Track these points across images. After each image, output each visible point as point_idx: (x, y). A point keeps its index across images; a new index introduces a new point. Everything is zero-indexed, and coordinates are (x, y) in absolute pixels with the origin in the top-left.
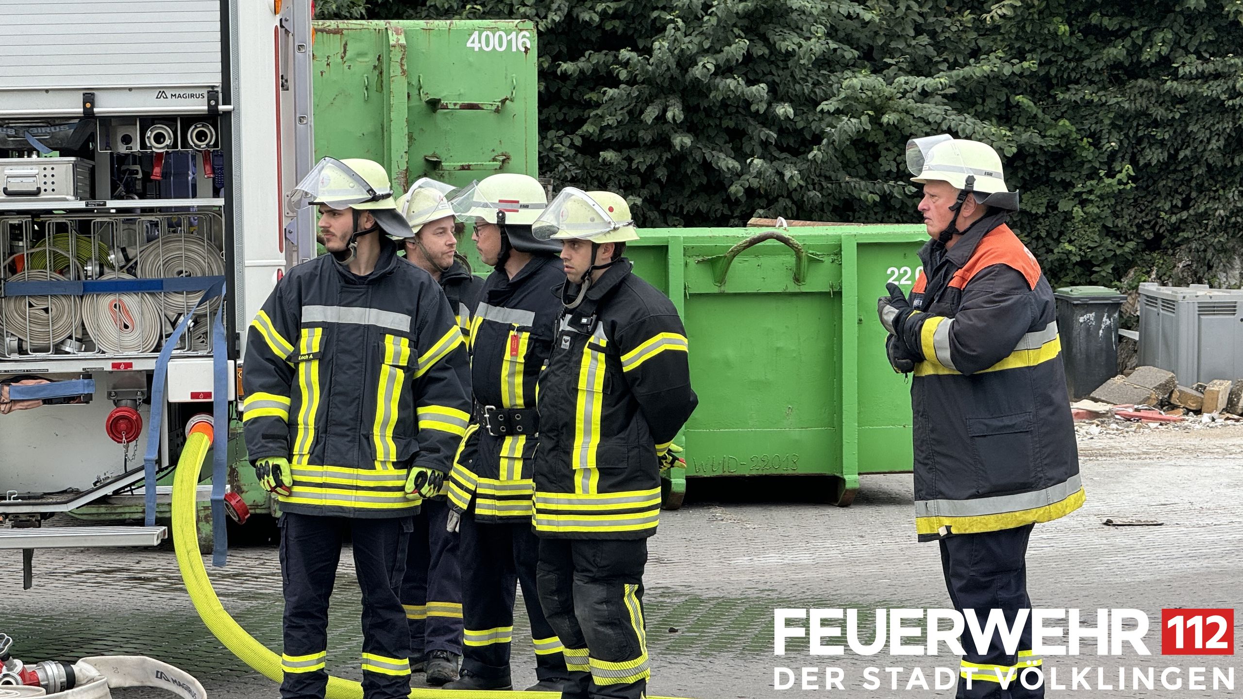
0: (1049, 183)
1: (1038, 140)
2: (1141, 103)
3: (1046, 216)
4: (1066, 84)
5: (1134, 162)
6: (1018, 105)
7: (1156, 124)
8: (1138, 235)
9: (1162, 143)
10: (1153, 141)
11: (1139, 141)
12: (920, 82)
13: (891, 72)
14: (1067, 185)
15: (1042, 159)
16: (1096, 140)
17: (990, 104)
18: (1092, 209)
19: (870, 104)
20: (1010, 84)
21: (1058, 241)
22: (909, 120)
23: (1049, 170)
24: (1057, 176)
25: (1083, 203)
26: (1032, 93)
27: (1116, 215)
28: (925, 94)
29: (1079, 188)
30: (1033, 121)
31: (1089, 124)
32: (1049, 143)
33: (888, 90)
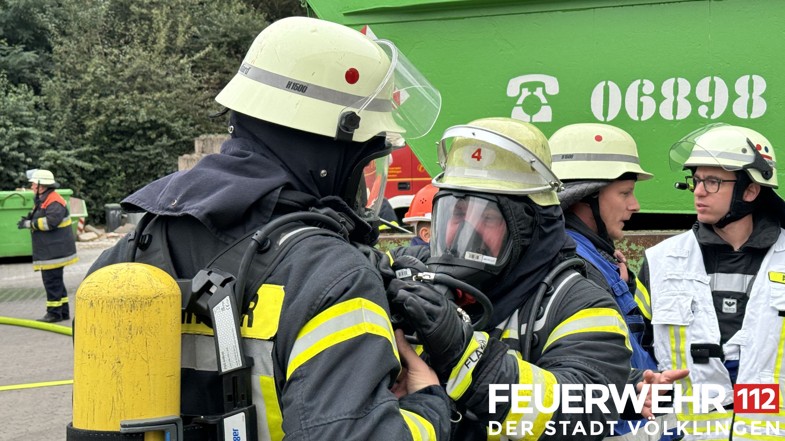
0: (103, 178)
1: (100, 167)
2: (127, 157)
3: (103, 186)
4: (107, 153)
5: (125, 172)
6: (94, 158)
7: (131, 163)
8: (127, 190)
9: (132, 168)
10: (130, 167)
11: (127, 167)
12: (67, 152)
13: (59, 150)
14: (108, 178)
15: (101, 172)
16: (115, 167)
17: (87, 158)
18: (115, 184)
19: (54, 158)
20: (92, 153)
21: (106, 193)
22: (64, 162)
23: (103, 174)
24: (105, 176)
25: (112, 183)
26: (98, 155)
27: (121, 186)
28: (69, 156)
29: (111, 179)
30: (98, 162)
31: (114, 163)
32: (103, 168)
33: (58, 155)
